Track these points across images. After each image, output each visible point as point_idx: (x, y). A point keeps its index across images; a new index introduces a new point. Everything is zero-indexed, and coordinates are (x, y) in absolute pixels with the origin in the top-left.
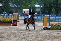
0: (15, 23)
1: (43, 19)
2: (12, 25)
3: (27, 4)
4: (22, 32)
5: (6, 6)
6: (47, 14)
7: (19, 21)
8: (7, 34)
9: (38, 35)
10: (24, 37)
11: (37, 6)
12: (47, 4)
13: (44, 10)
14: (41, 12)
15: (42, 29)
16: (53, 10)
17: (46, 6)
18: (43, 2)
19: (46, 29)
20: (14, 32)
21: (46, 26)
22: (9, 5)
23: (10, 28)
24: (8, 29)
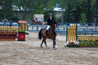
0: (22, 37)
1: (67, 29)
2: (17, 39)
3: (41, 7)
4: (33, 50)
5: (8, 10)
6: (72, 22)
7: (28, 34)
8: (9, 55)
9: (58, 56)
10: (36, 58)
11: (56, 9)
12: (73, 6)
13: (69, 16)
14: (64, 19)
15: (65, 46)
16: (83, 15)
17: (71, 9)
18: (66, 3)
19: (71, 45)
20: (20, 50)
21: (71, 41)
22: (12, 8)
23: (14, 44)
24: (10, 45)
